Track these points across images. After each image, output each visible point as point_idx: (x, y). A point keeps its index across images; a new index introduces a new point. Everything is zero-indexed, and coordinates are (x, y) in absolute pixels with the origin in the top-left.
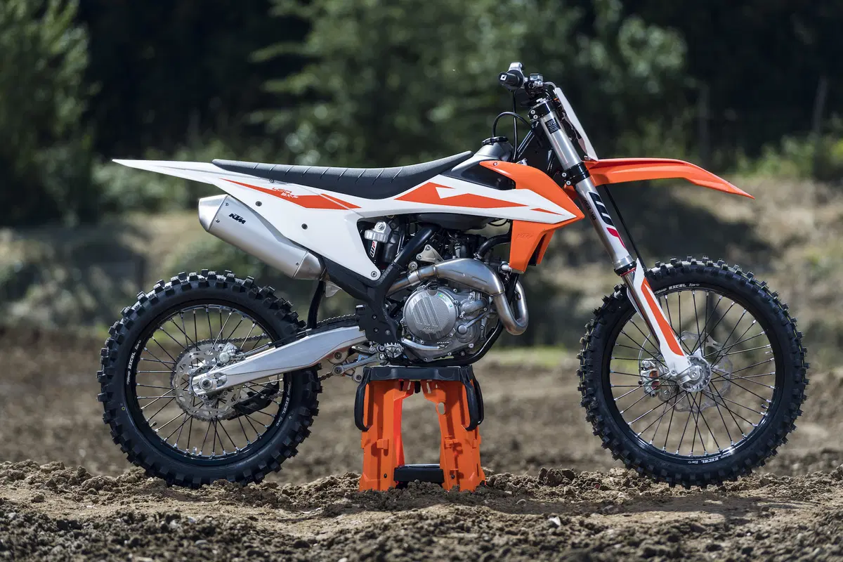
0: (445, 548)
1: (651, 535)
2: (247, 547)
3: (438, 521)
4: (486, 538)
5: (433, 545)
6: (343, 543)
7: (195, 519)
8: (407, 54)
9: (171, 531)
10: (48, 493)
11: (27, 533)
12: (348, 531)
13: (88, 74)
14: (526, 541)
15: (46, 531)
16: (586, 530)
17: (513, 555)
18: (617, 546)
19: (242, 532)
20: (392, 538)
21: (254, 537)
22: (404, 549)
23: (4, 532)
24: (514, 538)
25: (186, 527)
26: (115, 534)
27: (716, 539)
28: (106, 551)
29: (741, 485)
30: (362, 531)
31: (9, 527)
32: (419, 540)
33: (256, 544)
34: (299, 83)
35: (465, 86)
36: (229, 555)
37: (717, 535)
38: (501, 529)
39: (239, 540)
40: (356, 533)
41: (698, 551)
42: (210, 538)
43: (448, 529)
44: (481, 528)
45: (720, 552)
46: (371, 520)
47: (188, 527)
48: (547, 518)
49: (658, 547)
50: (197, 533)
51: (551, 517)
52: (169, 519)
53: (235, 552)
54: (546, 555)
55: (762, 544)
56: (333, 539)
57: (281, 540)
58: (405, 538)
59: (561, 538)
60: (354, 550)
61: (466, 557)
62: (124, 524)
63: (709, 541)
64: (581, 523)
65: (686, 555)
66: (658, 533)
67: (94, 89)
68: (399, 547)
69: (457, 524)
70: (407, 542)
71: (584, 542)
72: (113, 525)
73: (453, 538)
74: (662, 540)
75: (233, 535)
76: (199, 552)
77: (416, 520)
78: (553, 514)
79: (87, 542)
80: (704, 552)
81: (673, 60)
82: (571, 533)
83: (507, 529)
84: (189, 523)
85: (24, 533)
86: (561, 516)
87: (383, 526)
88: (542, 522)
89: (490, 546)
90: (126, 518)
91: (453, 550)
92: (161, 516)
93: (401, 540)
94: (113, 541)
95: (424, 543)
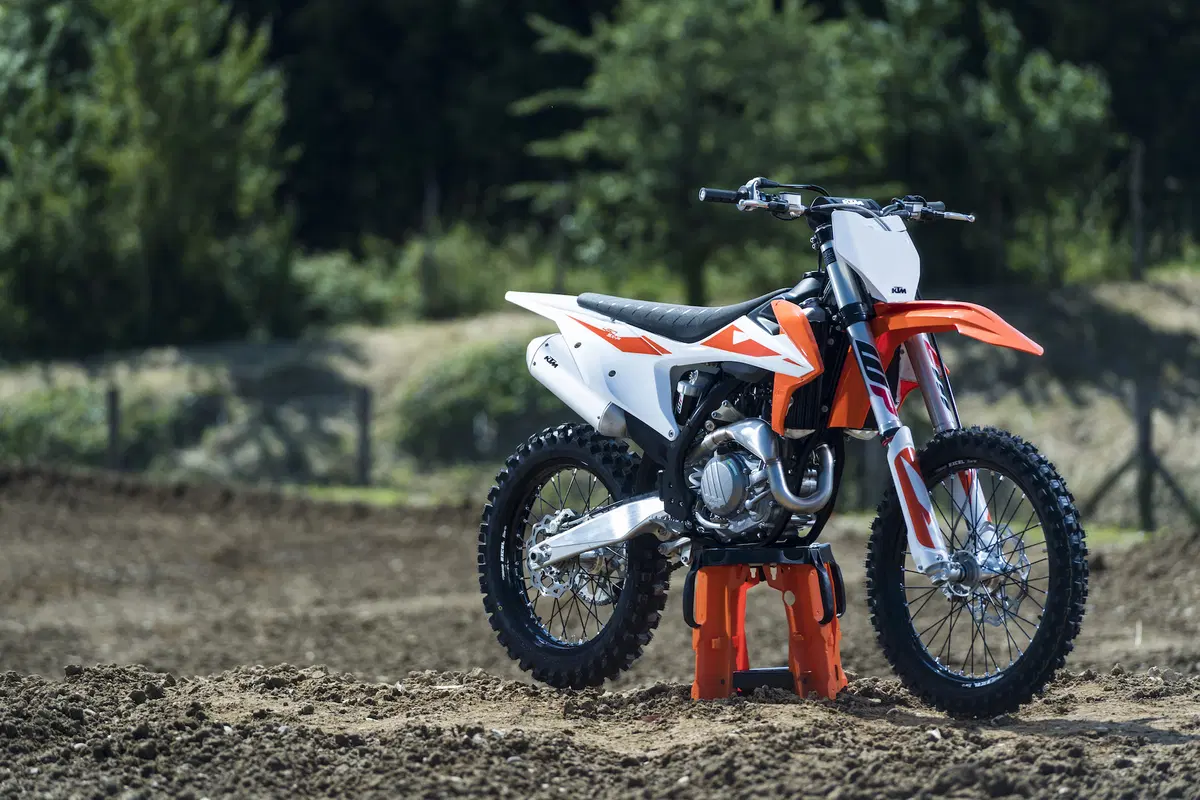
0: (804, 765)
1: (1048, 749)
2: (567, 766)
3: (794, 734)
4: (852, 753)
5: (790, 761)
6: (681, 759)
7: (501, 732)
8: (724, 104)
9: (476, 747)
10: (316, 704)
11: (305, 750)
12: (685, 747)
13: (285, 134)
14: (899, 757)
15: (324, 748)
16: (972, 744)
17: (884, 771)
18: (1008, 762)
19: (558, 748)
20: (740, 754)
21: (574, 753)
22: (756, 766)
23: (279, 749)
24: (886, 754)
25: (492, 742)
26: (412, 750)
27: (1128, 754)
28: (401, 769)
29: (1161, 690)
30: (702, 746)
31: (284, 742)
32: (773, 756)
33: (577, 761)
34: (576, 144)
35: (806, 148)
36: (547, 774)
37: (1128, 748)
38: (869, 744)
39: (556, 757)
40: (695, 749)
41: (1105, 768)
42: (523, 754)
43: (806, 743)
44: (845, 742)
45: (1131, 768)
46: (711, 733)
47: (495, 742)
48: (924, 731)
49: (1056, 763)
50: (508, 749)
51: (929, 729)
52: (471, 733)
53: (554, 771)
54: (924, 772)
55: (1182, 759)
56: (669, 756)
57: (606, 757)
58: (757, 754)
59: (941, 754)
60: (698, 767)
61: (829, 774)
62: (418, 738)
63: (1119, 756)
64: (966, 737)
65: (1090, 771)
66: (1057, 747)
67: (294, 153)
68: (750, 764)
69: (816, 738)
70: (759, 758)
71: (969, 758)
72: (406, 740)
73: (811, 754)
74: (1062, 756)
75: (549, 751)
76: (514, 769)
77: (768, 732)
78: (932, 725)
79: (377, 760)
80: (1112, 769)
81: (1094, 110)
82: (954, 748)
83: (876, 744)
84: (495, 737)
85: (302, 750)
86: (942, 728)
87: (727, 740)
88: (919, 735)
89: (857, 762)
90: (418, 732)
91: (813, 767)
92: (460, 729)
93: (752, 756)
94: (410, 758)
95: (779, 758)
